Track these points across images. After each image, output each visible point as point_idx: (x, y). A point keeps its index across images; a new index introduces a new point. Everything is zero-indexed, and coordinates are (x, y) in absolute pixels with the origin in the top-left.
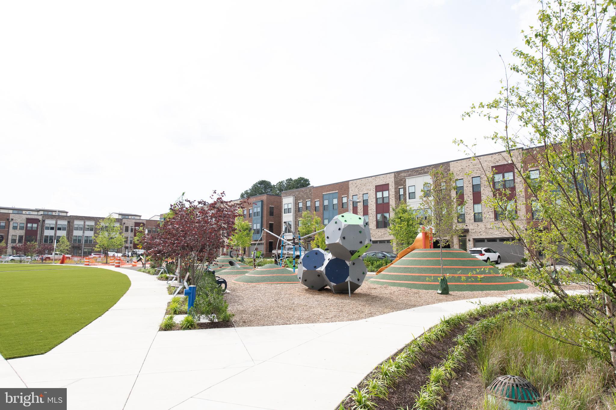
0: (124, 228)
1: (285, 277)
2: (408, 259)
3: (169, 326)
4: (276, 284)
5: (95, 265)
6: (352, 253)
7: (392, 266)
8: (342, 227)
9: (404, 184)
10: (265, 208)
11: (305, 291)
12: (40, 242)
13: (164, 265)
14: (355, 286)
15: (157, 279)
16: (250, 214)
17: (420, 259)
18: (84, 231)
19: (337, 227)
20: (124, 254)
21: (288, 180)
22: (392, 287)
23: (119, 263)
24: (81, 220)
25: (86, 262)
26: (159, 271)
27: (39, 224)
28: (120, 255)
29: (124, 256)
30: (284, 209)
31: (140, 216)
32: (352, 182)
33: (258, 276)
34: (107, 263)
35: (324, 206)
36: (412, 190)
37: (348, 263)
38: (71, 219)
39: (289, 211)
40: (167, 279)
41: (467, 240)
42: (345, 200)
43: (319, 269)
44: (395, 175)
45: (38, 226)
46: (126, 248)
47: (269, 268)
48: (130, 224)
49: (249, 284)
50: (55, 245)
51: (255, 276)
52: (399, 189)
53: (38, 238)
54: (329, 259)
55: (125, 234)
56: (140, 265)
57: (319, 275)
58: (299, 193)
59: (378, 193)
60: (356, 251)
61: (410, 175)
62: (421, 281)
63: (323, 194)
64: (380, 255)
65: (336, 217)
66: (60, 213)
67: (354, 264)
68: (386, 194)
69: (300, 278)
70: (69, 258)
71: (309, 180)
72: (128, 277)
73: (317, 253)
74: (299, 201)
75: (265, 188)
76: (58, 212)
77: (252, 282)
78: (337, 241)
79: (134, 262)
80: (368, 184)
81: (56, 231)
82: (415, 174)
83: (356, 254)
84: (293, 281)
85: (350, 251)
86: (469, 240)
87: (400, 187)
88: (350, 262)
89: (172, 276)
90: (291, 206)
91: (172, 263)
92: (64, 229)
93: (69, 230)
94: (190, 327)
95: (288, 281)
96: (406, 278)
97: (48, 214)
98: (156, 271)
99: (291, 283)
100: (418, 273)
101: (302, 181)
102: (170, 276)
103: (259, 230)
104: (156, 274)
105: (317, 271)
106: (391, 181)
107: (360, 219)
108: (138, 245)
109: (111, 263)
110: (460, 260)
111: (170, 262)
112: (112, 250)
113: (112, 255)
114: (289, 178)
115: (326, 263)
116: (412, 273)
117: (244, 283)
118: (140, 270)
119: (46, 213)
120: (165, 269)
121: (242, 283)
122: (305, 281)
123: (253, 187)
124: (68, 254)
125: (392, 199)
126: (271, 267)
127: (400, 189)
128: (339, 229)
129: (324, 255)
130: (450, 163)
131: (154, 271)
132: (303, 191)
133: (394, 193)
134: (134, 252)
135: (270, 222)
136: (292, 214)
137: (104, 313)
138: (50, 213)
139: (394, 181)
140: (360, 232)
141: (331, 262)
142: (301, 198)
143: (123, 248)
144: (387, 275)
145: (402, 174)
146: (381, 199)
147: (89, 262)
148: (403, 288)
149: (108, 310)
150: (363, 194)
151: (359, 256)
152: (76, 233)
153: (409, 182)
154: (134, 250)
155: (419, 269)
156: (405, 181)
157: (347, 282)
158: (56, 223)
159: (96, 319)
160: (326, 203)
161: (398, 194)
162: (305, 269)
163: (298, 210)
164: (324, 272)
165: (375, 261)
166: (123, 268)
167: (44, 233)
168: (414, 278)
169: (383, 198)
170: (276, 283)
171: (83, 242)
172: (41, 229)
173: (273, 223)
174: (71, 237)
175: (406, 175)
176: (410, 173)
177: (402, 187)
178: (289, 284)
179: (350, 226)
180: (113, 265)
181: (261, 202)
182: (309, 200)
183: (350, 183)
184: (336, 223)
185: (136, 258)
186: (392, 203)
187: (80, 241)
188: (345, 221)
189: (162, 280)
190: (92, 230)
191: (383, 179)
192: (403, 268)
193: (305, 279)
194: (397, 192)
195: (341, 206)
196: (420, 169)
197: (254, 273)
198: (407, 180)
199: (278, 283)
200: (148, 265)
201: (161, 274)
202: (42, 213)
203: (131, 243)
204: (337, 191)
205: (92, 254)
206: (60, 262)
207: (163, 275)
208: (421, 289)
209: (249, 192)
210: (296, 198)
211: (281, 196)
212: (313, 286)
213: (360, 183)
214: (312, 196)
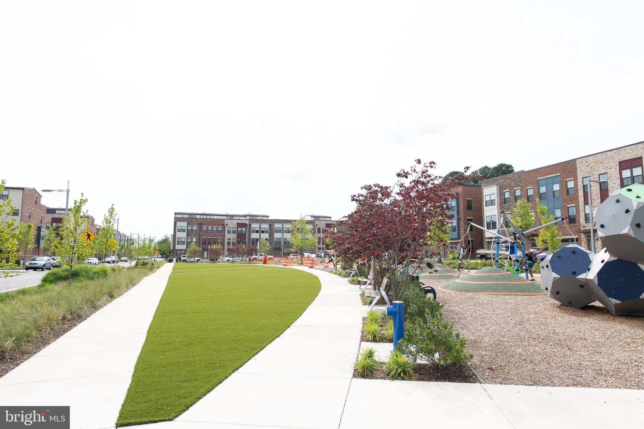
0: (317, 230)
1: (515, 285)
3: (368, 369)
4: (503, 295)
5: (292, 266)
8: (633, 207)
10: (462, 202)
11: (558, 309)
12: (249, 244)
13: (355, 266)
15: (348, 283)
18: (283, 233)
20: (318, 255)
21: (482, 169)
23: (312, 264)
24: (279, 223)
25: (284, 262)
26: (351, 273)
27: (247, 228)
28: (314, 256)
29: (318, 256)
30: (486, 201)
31: (330, 217)
32: (580, 160)
33: (474, 283)
34: (302, 264)
35: (541, 194)
38: (272, 223)
39: (492, 203)
40: (359, 283)
42: (571, 185)
43: (581, 277)
45: (246, 229)
46: (320, 249)
47: (489, 273)
48: (322, 225)
49: (464, 293)
50: (258, 247)
53: (247, 241)
54: (603, 261)
55: (317, 235)
56: (331, 266)
57: (584, 285)
58: (505, 181)
59: (624, 172)
63: (538, 179)
66: (263, 217)
68: (637, 171)
69: (547, 289)
70: (272, 259)
71: (513, 166)
72: (319, 280)
73: (575, 252)
74: (505, 191)
76: (261, 216)
77: (467, 291)
78: (624, 232)
79: (326, 263)
80: (607, 161)
81: (260, 234)
84: (529, 292)
89: (365, 280)
90: (495, 197)
91: (363, 264)
92: (267, 232)
93: (271, 233)
94: (402, 374)
95: (521, 292)
97: (254, 219)
98: (347, 273)
99: (525, 294)
101: (504, 168)
102: (362, 280)
103: (455, 228)
104: (347, 277)
105: (578, 279)
108: (329, 245)
109: (306, 263)
111: (361, 264)
112: (307, 251)
113: (307, 256)
115: (597, 267)
117: (457, 292)
118: (331, 272)
119: (252, 218)
120: (357, 271)
121: (454, 292)
122: (556, 294)
124: (270, 255)
126: (490, 271)
128: (627, 211)
129: (589, 254)
131: (345, 273)
132: (509, 178)
134: (326, 252)
135: (468, 218)
136: (496, 206)
137: (285, 331)
138: (255, 218)
141: (609, 265)
142: (507, 187)
143: (317, 249)
146: (629, 179)
147: (286, 262)
149: (289, 327)
150: (599, 175)
152: (277, 235)
154: (327, 251)
158: (260, 226)
159: (272, 341)
160: (543, 190)
162: (556, 276)
163: (503, 202)
164: (595, 281)
166: (315, 269)
167: (251, 236)
169: (632, 177)
170: (503, 293)
171: (282, 243)
172: (249, 232)
173: (472, 218)
174: (272, 239)
178: (523, 295)
180: (307, 266)
182: (519, 188)
183: (578, 161)
185: (328, 258)
187: (280, 243)
188: (638, 197)
189: (354, 284)
190: (289, 232)
191: (632, 151)
193: (556, 291)
195: (566, 193)
197: (468, 279)
199: (506, 293)
200: (339, 266)
201: (352, 277)
202: (248, 218)
203: (323, 244)
204: (559, 174)
205: (291, 255)
206: (262, 262)
207: (355, 278)
210: (501, 187)
211: (480, 186)
212: (571, 302)
213: (593, 161)
214: (522, 183)
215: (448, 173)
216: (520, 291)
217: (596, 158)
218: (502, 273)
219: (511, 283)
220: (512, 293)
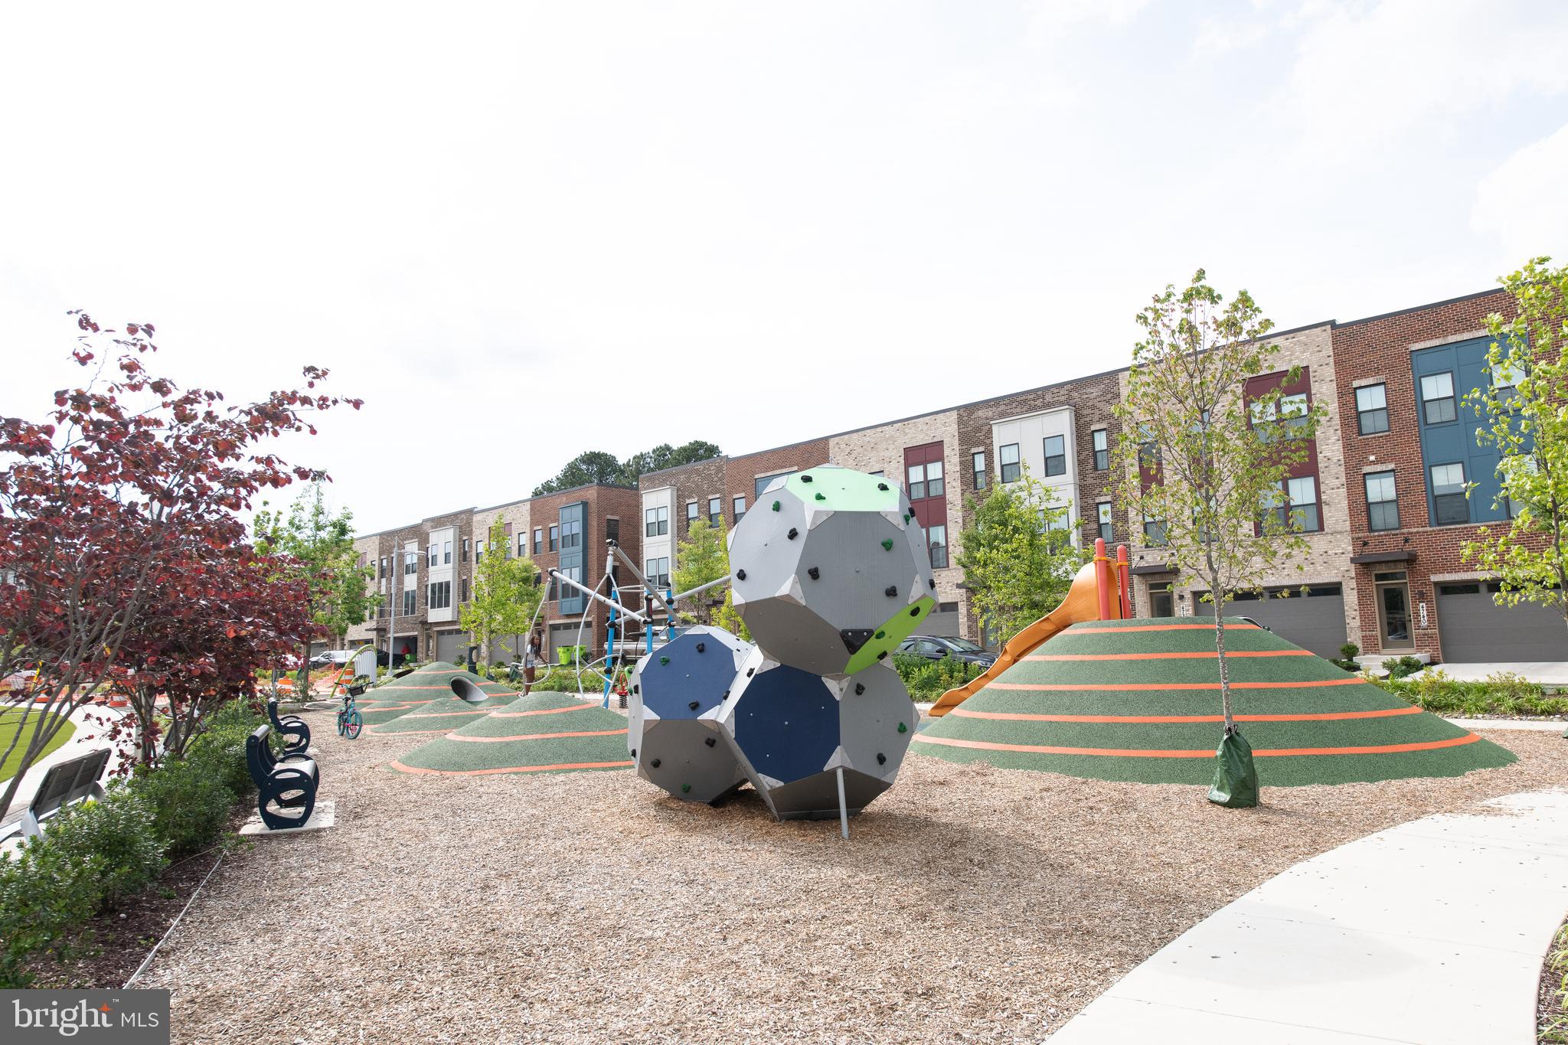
2: (1054, 658)
4: (551, 772)
6: (854, 641)
7: (991, 685)
8: (805, 525)
9: (988, 441)
10: (594, 522)
11: (653, 812)
14: (865, 788)
16: (551, 542)
17: (1100, 657)
19: (780, 525)
21: (658, 449)
22: (1006, 772)
30: (647, 525)
32: (836, 439)
33: (489, 740)
36: (1010, 456)
37: (833, 686)
39: (660, 528)
41: (1176, 597)
43: (708, 715)
44: (960, 417)
47: (537, 708)
49: (447, 775)
51: (479, 739)
52: (973, 454)
54: (751, 671)
57: (713, 739)
58: (689, 478)
59: (912, 471)
60: (870, 632)
61: (1002, 415)
62: (1120, 747)
63: (756, 476)
64: (929, 647)
65: (775, 485)
67: (859, 690)
68: (935, 471)
69: (634, 753)
73: (704, 646)
74: (688, 501)
75: (602, 474)
78: (784, 589)
80: (884, 445)
82: (1018, 410)
83: (872, 647)
85: (844, 634)
86: (1181, 597)
87: (974, 450)
88: (845, 684)
90: (666, 515)
96: (1056, 734)
100: (1103, 713)
101: (700, 450)
105: (701, 725)
106: (948, 433)
107: (883, 488)
110: (1254, 659)
114: (663, 445)
115: (740, 687)
116: (1080, 713)
122: (653, 767)
123: (565, 473)
125: (954, 484)
126: (543, 705)
127: (976, 456)
128: (793, 534)
129: (735, 653)
130: (1120, 375)
133: (958, 468)
136: (668, 537)
139: (956, 434)
140: (888, 546)
141: (760, 682)
142: (693, 492)
144: (980, 721)
145: (980, 413)
146: (922, 487)
148: (1052, 778)
151: (883, 655)
153: (1002, 433)
155: (1102, 696)
156: (990, 431)
157: (833, 772)
161: (971, 471)
162: (651, 715)
163: (684, 526)
164: (731, 730)
165: (915, 665)
168: (1087, 735)
169: (927, 483)
170: (553, 767)
175: (990, 414)
176: (1002, 407)
177: (982, 449)
178: (604, 769)
179: (839, 518)
181: (581, 506)
182: (718, 496)
183: (832, 443)
184: (777, 507)
186: (954, 494)
188: (819, 497)
191: (925, 428)
192: (1040, 692)
193: (653, 759)
194: (967, 464)
196: (1032, 397)
197: (478, 731)
198: (994, 428)
199: (560, 766)
204: (796, 468)
208: (1126, 780)
209: (555, 485)
210: (680, 493)
211: (637, 488)
212: (690, 787)
213: (860, 443)
214: (723, 484)
215: (578, 456)
216: (602, 758)
217: (865, 438)
218: (570, 709)
219: (584, 734)
220: (578, 766)
